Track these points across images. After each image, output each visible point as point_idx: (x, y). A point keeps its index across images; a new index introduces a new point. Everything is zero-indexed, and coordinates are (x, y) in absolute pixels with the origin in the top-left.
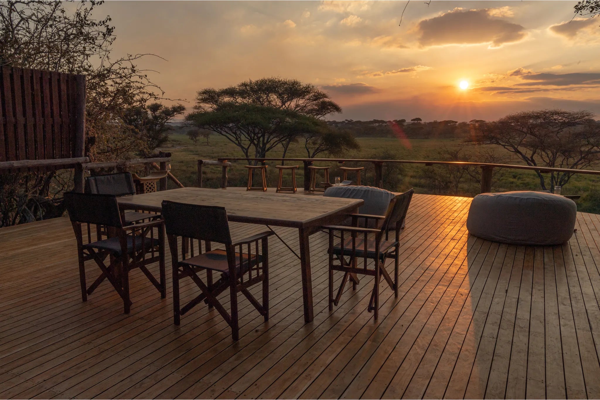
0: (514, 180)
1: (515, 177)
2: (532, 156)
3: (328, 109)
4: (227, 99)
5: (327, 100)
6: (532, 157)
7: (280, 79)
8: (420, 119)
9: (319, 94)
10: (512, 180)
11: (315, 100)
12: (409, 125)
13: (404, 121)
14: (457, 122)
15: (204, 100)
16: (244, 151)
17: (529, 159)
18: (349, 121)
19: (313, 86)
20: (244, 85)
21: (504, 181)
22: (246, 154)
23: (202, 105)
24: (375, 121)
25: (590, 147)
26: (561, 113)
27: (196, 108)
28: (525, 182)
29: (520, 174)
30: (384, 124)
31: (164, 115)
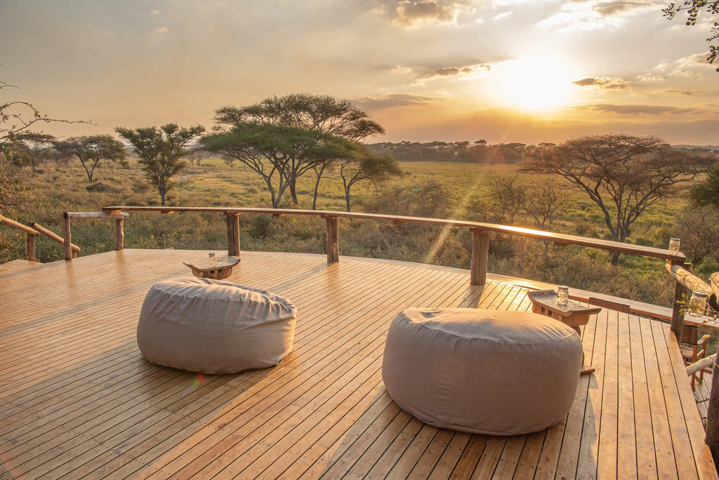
0: (582, 212)
1: (583, 208)
2: (596, 188)
3: (368, 129)
4: (250, 118)
5: (366, 119)
6: (596, 190)
7: (312, 95)
8: (484, 142)
9: (358, 112)
10: (579, 212)
11: (354, 119)
12: (472, 148)
13: (467, 143)
14: (525, 145)
15: (225, 120)
16: (266, 180)
17: (592, 192)
18: (406, 143)
19: (350, 104)
20: (269, 102)
21: (571, 213)
22: (269, 182)
23: (221, 125)
24: (435, 143)
25: (661, 178)
26: (629, 138)
27: (215, 128)
28: (594, 215)
29: (590, 206)
30: (446, 147)
31: (180, 138)
